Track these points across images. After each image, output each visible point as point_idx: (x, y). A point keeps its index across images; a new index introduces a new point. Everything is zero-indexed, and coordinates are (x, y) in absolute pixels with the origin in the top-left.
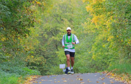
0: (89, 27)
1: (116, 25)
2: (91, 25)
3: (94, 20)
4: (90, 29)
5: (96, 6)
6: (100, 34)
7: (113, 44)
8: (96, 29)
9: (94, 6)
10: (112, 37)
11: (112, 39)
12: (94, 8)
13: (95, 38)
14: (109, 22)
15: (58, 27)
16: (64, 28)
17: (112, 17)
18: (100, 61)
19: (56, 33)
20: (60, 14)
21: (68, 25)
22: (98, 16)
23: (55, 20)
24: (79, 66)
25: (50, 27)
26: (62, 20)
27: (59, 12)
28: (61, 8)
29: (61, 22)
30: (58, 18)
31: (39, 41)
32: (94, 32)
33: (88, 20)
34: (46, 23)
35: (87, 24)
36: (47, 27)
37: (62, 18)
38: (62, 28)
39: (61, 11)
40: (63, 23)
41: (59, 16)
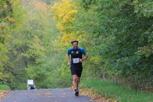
0: (59, 45)
1: (85, 44)
2: (61, 42)
3: (64, 38)
4: (60, 47)
5: (66, 25)
8: (66, 47)
9: (64, 24)
12: (65, 26)
15: (28, 43)
16: (34, 44)
17: (81, 36)
18: (69, 78)
19: (26, 49)
20: (30, 31)
21: (38, 42)
22: (68, 35)
23: (25, 36)
24: (48, 84)
25: (19, 43)
26: (32, 37)
27: (29, 28)
28: (32, 25)
29: (31, 38)
30: (29, 35)
31: (8, 57)
32: (64, 50)
33: (58, 38)
34: (16, 39)
35: (57, 41)
36: (16, 43)
37: (32, 35)
38: (32, 45)
39: (31, 28)
40: (33, 40)
41: (29, 33)
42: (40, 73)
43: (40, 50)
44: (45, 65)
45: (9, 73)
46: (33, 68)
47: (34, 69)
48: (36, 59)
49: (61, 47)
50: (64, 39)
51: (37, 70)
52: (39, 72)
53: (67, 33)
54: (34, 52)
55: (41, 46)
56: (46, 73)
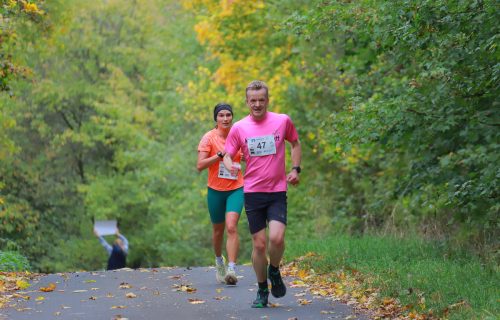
0: (205, 100)
1: (302, 95)
2: (210, 91)
3: (223, 75)
5: (231, 25)
9: (224, 24)
12: (227, 30)
14: (279, 84)
15: (87, 95)
16: (110, 99)
17: (287, 65)
19: (81, 116)
20: (95, 49)
21: (125, 89)
22: (240, 62)
23: (76, 68)
24: (161, 241)
25: (56, 95)
26: (103, 71)
27: (90, 40)
28: (101, 29)
29: (99, 77)
30: (89, 65)
31: (16, 145)
33: (201, 74)
34: (43, 81)
35: (195, 87)
36: (45, 95)
37: (102, 65)
38: (101, 101)
39: (100, 40)
40: (107, 82)
41: (92, 56)
42: (134, 202)
43: (130, 119)
44: (149, 174)
45: (21, 201)
46: (105, 185)
47: (111, 187)
48: (116, 153)
50: (225, 79)
51: (122, 191)
52: (127, 200)
53: (236, 58)
54: (109, 128)
55: (136, 103)
56: (152, 204)
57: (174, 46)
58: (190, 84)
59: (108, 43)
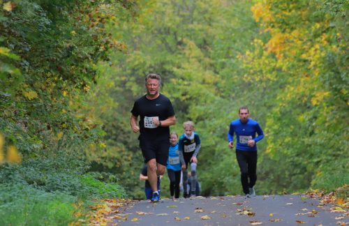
0: (260, 64)
1: (337, 60)
2: (263, 58)
3: (274, 45)
4: (261, 71)
5: (280, 6)
6: (289, 84)
7: (327, 113)
8: (280, 70)
9: (275, 5)
10: (327, 94)
11: (324, 99)
12: (276, 10)
13: (275, 96)
15: (168, 63)
16: (185, 65)
17: (325, 36)
18: (288, 160)
19: (163, 79)
20: (174, 27)
21: (196, 57)
22: (287, 35)
23: (159, 42)
24: (225, 175)
25: (145, 63)
26: (180, 43)
27: (171, 20)
28: (179, 11)
29: (177, 48)
30: (170, 39)
31: (115, 101)
32: (272, 79)
33: (256, 45)
34: (135, 52)
35: (252, 54)
36: (137, 63)
37: (180, 39)
38: (179, 67)
39: (178, 19)
40: (183, 52)
41: (172, 32)
43: (201, 81)
44: (216, 123)
45: (119, 144)
48: (190, 107)
49: (264, 72)
50: (275, 48)
53: (284, 32)
54: (185, 87)
55: (205, 68)
56: (218, 146)
57: (235, 23)
58: (248, 53)
59: (184, 22)
